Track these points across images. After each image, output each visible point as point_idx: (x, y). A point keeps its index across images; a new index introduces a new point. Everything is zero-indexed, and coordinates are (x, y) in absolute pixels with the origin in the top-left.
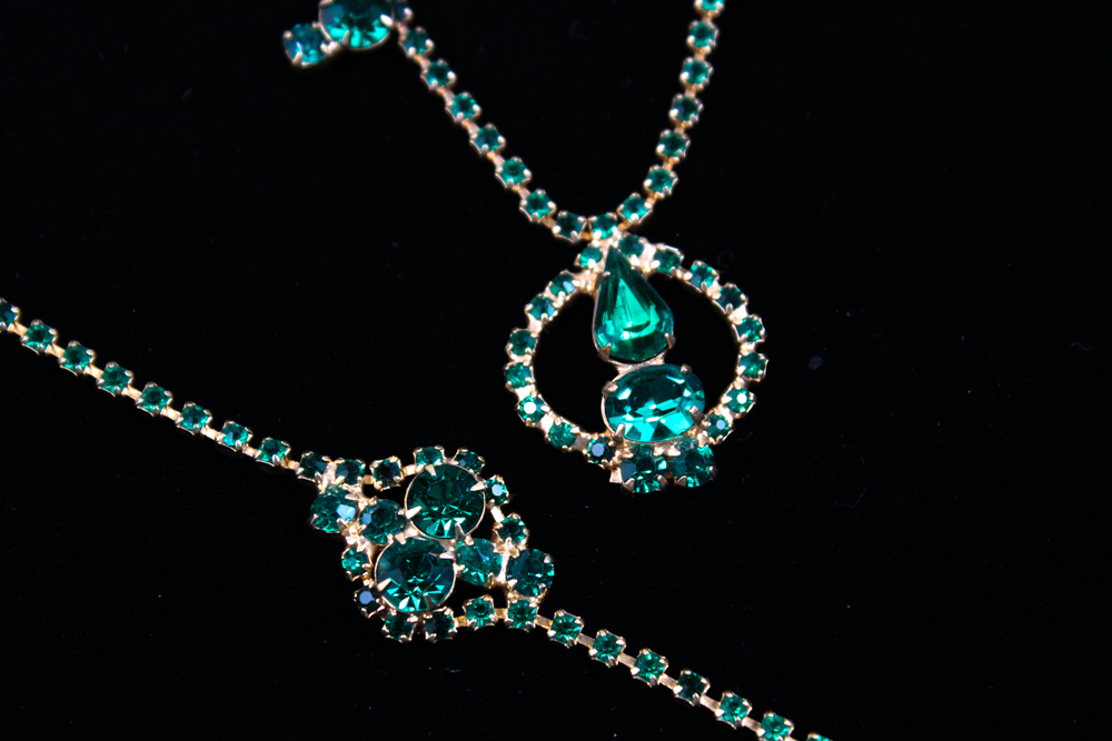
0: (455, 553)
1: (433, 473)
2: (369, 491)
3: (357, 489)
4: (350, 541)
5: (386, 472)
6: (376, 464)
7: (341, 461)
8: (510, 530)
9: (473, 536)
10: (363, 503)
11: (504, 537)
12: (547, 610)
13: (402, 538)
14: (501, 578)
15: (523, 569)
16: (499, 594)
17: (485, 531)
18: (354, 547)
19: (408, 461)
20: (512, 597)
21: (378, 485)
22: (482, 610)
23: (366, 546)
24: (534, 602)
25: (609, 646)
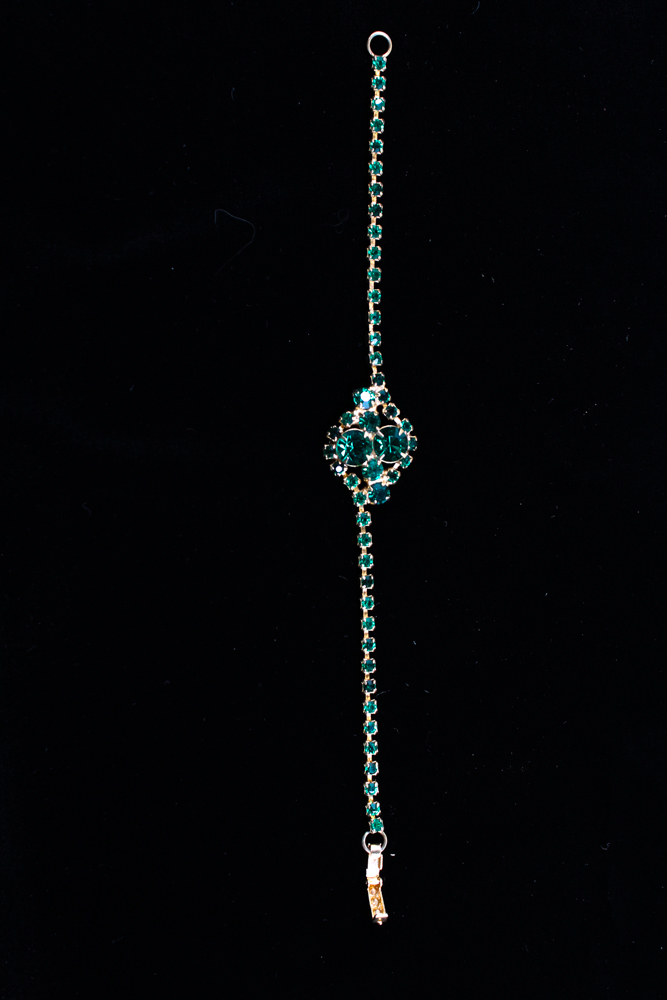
0: (372, 460)
1: (400, 434)
2: (380, 408)
3: (378, 403)
4: (356, 413)
5: (391, 411)
6: (393, 405)
7: (387, 390)
8: (392, 476)
9: (382, 463)
10: (373, 409)
11: (388, 475)
12: (367, 507)
13: (366, 435)
14: (370, 483)
15: (379, 492)
16: (363, 485)
17: (386, 467)
18: (353, 416)
19: (401, 417)
20: (365, 492)
21: (384, 411)
22: (353, 482)
23: (356, 420)
24: (367, 501)
25: (366, 540)
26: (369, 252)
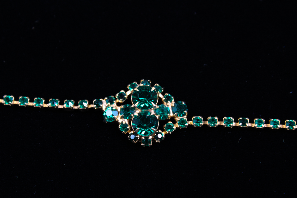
0: (155, 112)
1: (138, 90)
2: (119, 104)
3: (115, 105)
4: (120, 121)
5: (121, 96)
6: (117, 95)
7: (106, 98)
8: (168, 99)
9: (157, 105)
10: (119, 109)
11: (167, 102)
12: (189, 119)
13: (136, 114)
14: (172, 114)
15: (179, 109)
16: (173, 120)
17: (160, 102)
18: (122, 123)
19: (127, 90)
20: (178, 119)
21: (120, 101)
22: (170, 127)
23: (126, 121)
24: (185, 118)
25: (213, 121)
26: (7, 104)
